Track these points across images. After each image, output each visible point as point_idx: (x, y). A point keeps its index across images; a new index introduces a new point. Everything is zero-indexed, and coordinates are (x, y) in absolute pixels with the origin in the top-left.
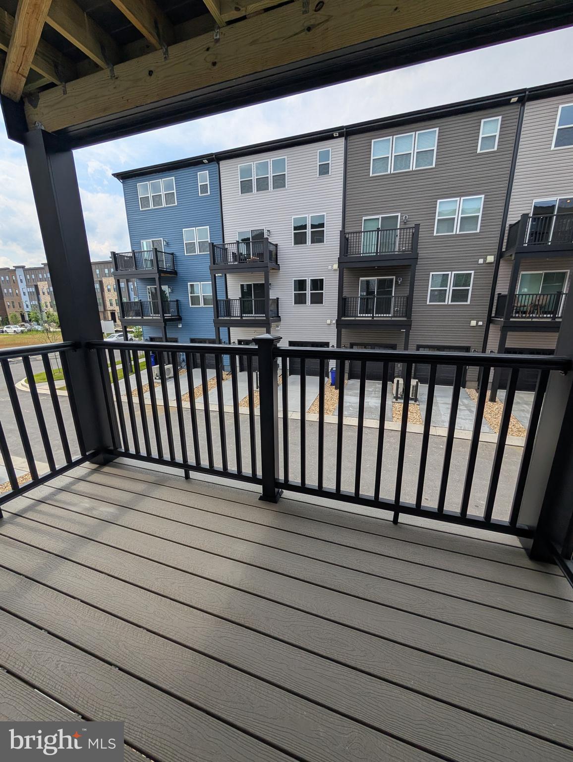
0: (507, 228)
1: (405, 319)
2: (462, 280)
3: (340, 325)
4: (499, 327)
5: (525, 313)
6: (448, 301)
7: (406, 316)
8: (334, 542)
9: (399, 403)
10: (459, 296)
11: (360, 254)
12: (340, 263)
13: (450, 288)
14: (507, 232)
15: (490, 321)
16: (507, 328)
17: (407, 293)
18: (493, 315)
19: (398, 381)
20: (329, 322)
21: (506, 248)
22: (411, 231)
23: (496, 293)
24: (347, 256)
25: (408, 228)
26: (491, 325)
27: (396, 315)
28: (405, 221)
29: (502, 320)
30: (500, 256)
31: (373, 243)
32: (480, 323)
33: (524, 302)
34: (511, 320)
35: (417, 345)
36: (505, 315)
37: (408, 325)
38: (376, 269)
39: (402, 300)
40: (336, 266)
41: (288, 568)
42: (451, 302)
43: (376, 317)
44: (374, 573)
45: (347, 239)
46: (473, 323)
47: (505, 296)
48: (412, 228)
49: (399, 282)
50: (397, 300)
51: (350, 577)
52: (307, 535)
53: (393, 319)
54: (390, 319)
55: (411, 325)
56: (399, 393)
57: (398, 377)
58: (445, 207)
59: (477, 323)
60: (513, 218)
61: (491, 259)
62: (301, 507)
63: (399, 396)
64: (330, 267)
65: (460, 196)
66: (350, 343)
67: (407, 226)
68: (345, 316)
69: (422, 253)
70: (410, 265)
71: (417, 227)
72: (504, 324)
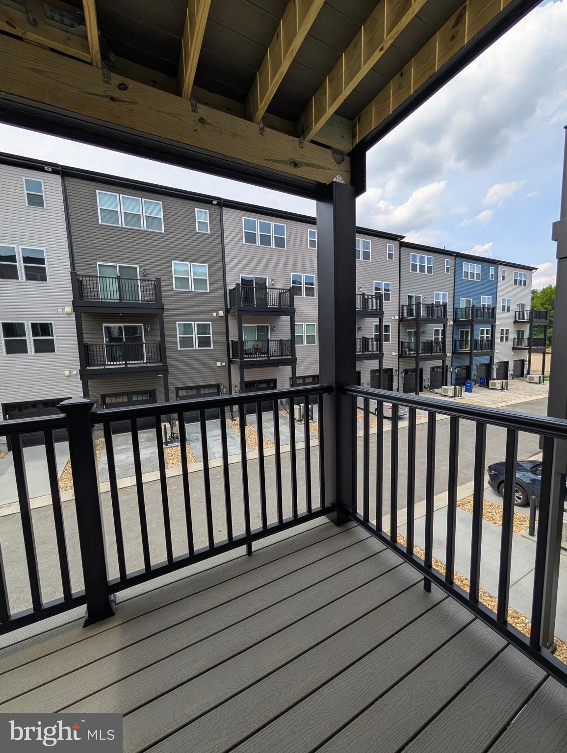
0: (228, 292)
1: (162, 364)
2: (203, 329)
3: (85, 375)
4: (237, 366)
5: (252, 354)
6: (196, 346)
7: (161, 362)
8: (208, 609)
9: (169, 448)
10: (204, 342)
11: (100, 299)
12: (76, 307)
13: (195, 336)
14: (228, 294)
15: (230, 362)
16: (243, 366)
17: (159, 340)
18: (231, 357)
19: (165, 426)
20: (67, 373)
21: (230, 306)
22: (153, 283)
23: (230, 340)
24: (82, 300)
25: (147, 280)
26: (232, 365)
27: (151, 360)
28: (145, 274)
29: (238, 360)
30: (227, 312)
31: (115, 289)
32: (224, 364)
33: (249, 346)
34: (244, 360)
35: (176, 388)
36: (239, 356)
37: (165, 370)
38: (120, 316)
39: (155, 346)
40: (69, 309)
41: (174, 677)
42: (199, 347)
43: (129, 364)
44: (258, 611)
45: (81, 282)
46: (219, 364)
47: (236, 342)
48: (154, 281)
49: (148, 329)
50: (149, 346)
51: (241, 631)
52: (175, 623)
53: (149, 365)
54: (145, 365)
55: (168, 370)
56: (168, 437)
57: (164, 422)
58: (179, 268)
59: (221, 364)
60: (231, 285)
61: (221, 313)
62: (150, 599)
63: (168, 440)
64: (60, 310)
65: (190, 262)
66: (101, 395)
67: (147, 278)
68: (90, 366)
69: (166, 304)
70: (158, 314)
71: (158, 280)
72: (241, 363)
